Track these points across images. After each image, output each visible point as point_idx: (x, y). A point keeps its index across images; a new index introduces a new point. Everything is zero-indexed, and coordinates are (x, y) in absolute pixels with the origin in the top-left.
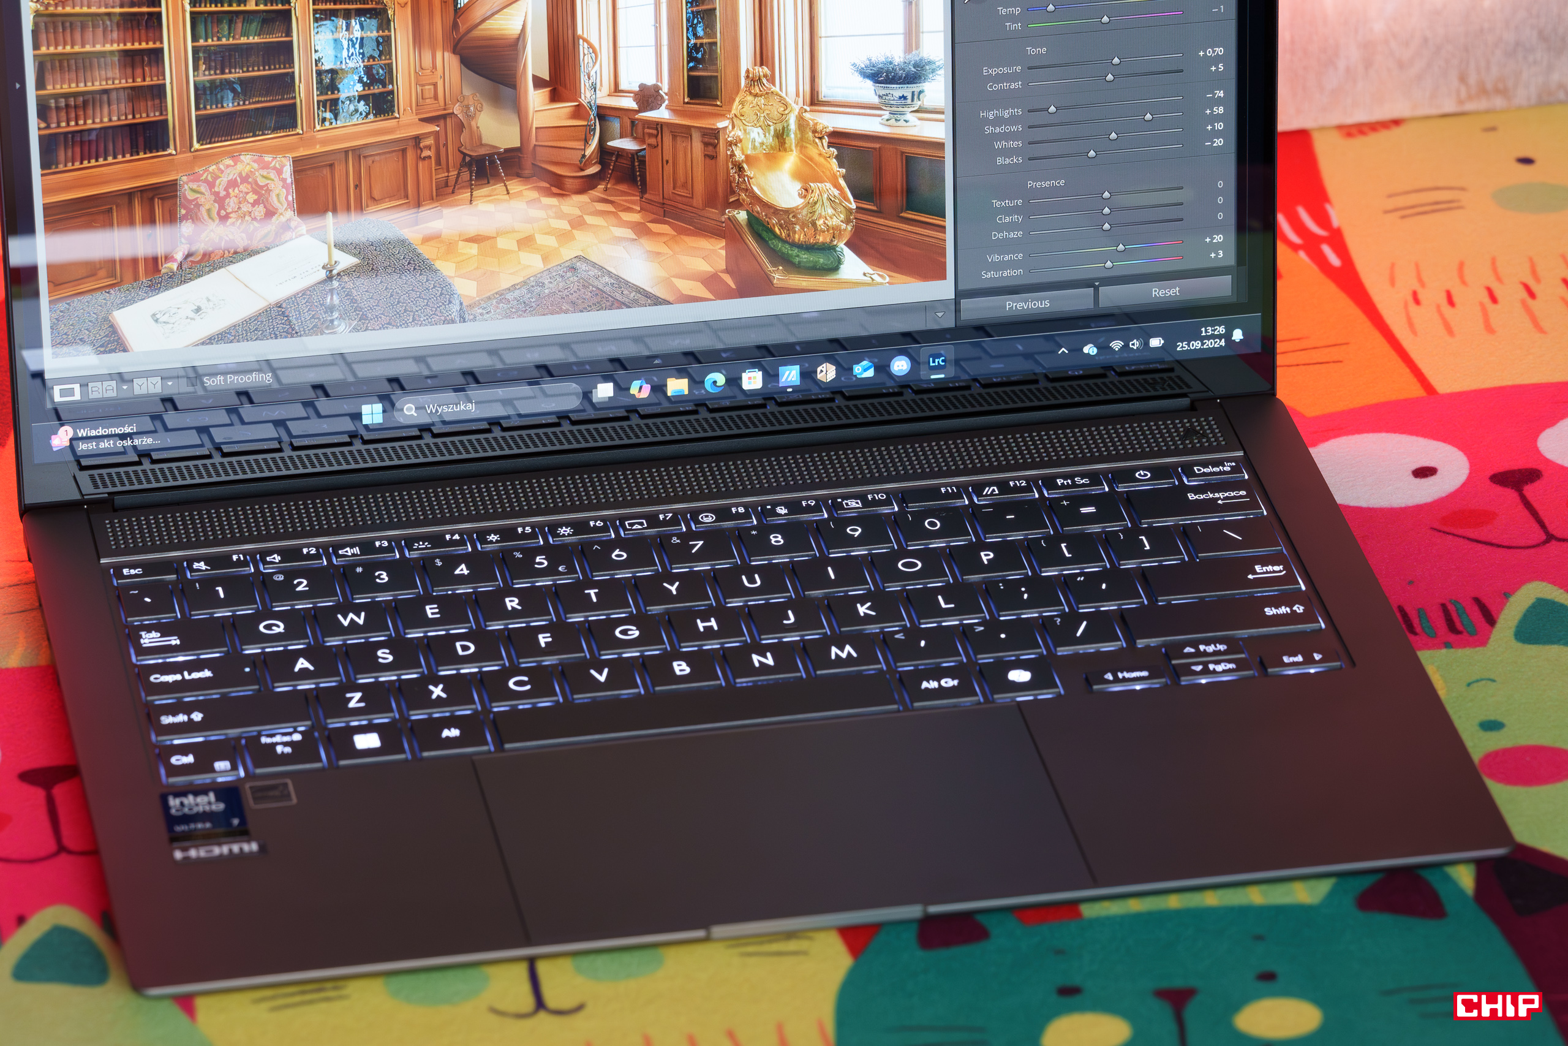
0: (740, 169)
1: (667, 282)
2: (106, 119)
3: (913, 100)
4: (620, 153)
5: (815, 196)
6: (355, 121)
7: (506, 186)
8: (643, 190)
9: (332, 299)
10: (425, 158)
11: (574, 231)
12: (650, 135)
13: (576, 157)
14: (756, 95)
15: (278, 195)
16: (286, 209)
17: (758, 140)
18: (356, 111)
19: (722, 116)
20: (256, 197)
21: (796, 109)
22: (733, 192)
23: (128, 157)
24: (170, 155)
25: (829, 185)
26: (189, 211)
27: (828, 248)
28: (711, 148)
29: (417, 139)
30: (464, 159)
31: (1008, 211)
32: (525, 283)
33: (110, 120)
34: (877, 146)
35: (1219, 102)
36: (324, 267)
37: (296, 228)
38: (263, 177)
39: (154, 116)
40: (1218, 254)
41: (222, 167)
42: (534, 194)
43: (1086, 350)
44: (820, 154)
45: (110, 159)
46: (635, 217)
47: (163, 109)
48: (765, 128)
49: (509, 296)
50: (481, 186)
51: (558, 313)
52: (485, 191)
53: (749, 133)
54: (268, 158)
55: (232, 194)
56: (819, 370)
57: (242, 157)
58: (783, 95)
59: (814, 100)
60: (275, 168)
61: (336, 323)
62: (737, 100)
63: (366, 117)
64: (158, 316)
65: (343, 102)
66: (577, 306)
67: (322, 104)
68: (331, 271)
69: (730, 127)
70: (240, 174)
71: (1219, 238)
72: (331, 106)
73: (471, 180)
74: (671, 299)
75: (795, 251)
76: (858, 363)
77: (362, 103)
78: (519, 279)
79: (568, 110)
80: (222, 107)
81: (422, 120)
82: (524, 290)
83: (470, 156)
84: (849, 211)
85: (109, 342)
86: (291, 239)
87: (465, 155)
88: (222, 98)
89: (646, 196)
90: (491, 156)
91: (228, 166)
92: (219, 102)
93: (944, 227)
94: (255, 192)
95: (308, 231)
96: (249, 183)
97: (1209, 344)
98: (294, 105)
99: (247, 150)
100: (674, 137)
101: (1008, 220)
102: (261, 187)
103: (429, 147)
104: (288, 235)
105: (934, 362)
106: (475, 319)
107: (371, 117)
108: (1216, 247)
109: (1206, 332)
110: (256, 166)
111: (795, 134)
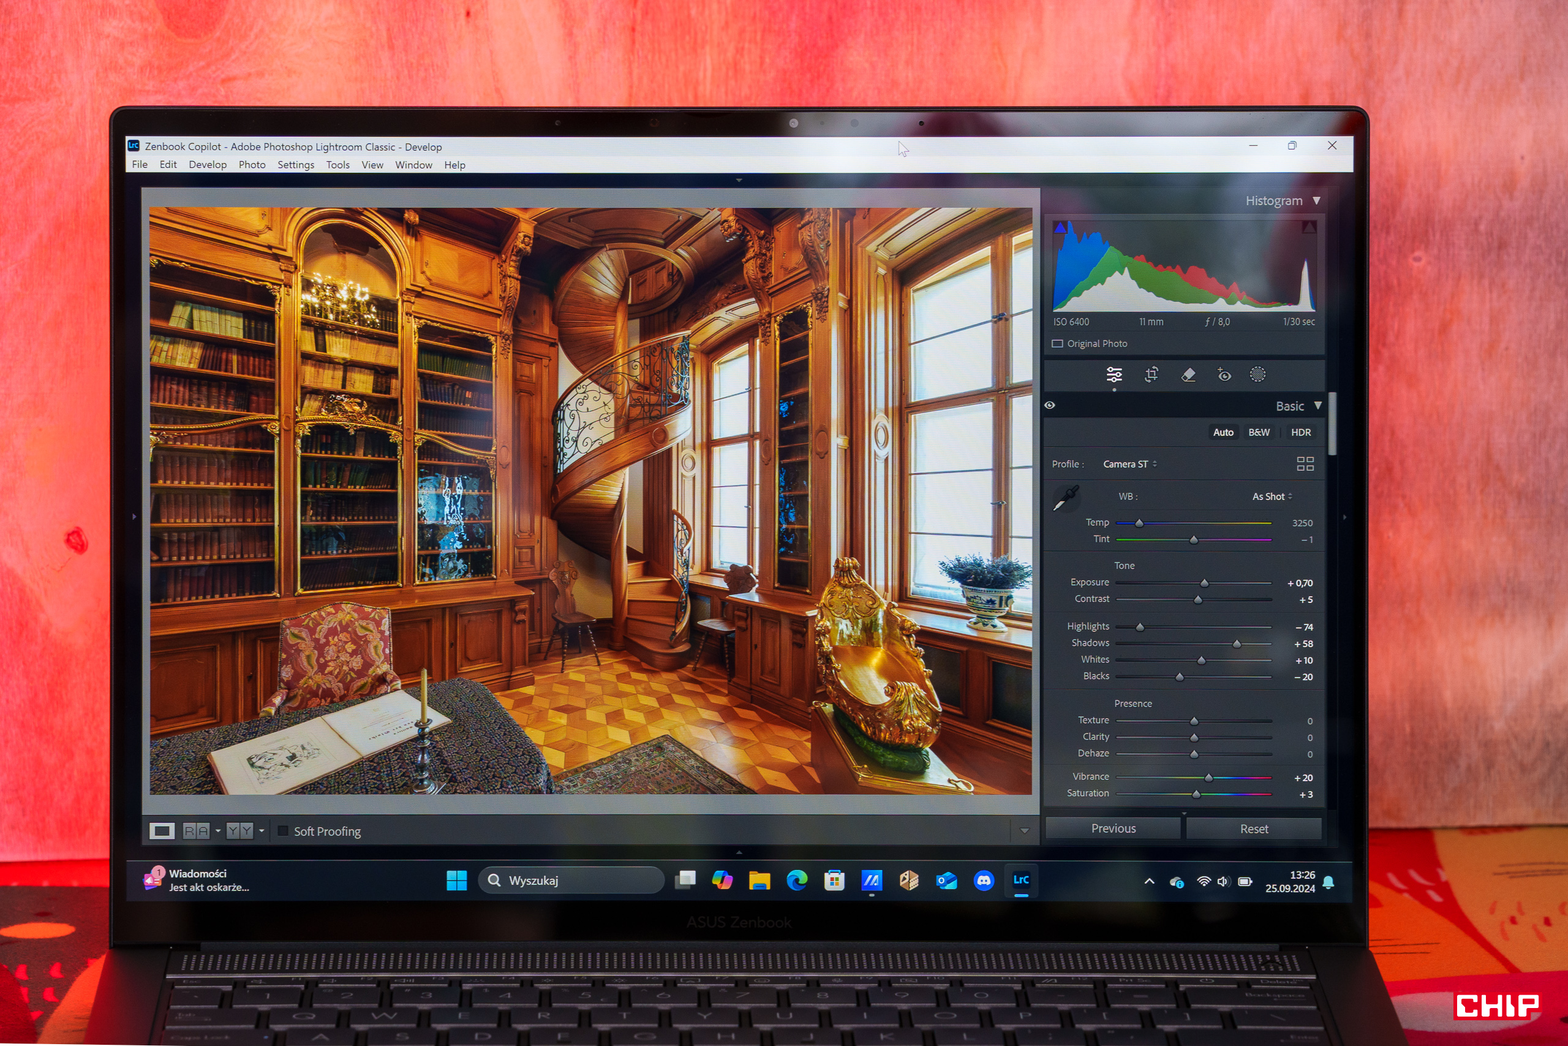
0: (828, 661)
1: (752, 770)
2: (215, 557)
3: (1001, 605)
4: (710, 632)
5: (901, 695)
6: (453, 579)
7: (597, 657)
8: (731, 674)
9: (423, 758)
10: (519, 622)
11: (662, 709)
12: (740, 618)
13: (666, 634)
14: (845, 587)
15: (376, 647)
16: (383, 662)
17: (846, 632)
18: (455, 568)
19: (811, 605)
20: (354, 647)
21: (885, 604)
22: (820, 684)
23: (234, 597)
24: (275, 597)
25: (915, 685)
26: (289, 655)
27: (914, 751)
28: (799, 636)
29: (513, 602)
30: (557, 626)
31: (1095, 729)
32: (611, 758)
33: (219, 558)
34: (964, 649)
35: (1308, 635)
36: (416, 725)
37: (392, 681)
38: (362, 627)
39: (262, 558)
40: (1308, 794)
41: (323, 614)
42: (623, 668)
43: (1173, 883)
44: (908, 653)
45: (217, 598)
46: (722, 700)
47: (270, 550)
48: (854, 621)
49: (596, 771)
50: (572, 655)
51: (643, 793)
52: (576, 660)
53: (837, 625)
54: (368, 609)
55: (332, 642)
56: (902, 876)
57: (343, 606)
58: (872, 588)
59: (903, 596)
60: (374, 619)
61: (425, 783)
62: (827, 589)
63: (465, 575)
64: (254, 760)
65: (443, 559)
66: (664, 788)
67: (423, 559)
68: (423, 729)
69: (819, 617)
70: (340, 623)
71: (1309, 778)
72: (431, 562)
73: (563, 648)
74: (756, 789)
75: (881, 751)
76: (941, 874)
77: (461, 561)
78: (606, 754)
79: (660, 585)
80: (327, 554)
81: (518, 583)
82: (611, 767)
83: (563, 623)
84: (935, 714)
85: (206, 783)
86: (386, 693)
87: (558, 622)
88: (327, 545)
89: (734, 679)
90: (584, 625)
91: (329, 614)
92: (325, 549)
93: (1030, 740)
94: (354, 642)
95: (402, 686)
96: (348, 632)
97: (1299, 889)
98: (396, 557)
99: (349, 599)
100: (764, 622)
101: (1094, 738)
102: (360, 638)
103: (523, 611)
104: (384, 688)
105: (1018, 880)
106: (561, 792)
107: (469, 575)
108: (1306, 787)
109: (1296, 876)
110: (356, 615)
111: (883, 629)
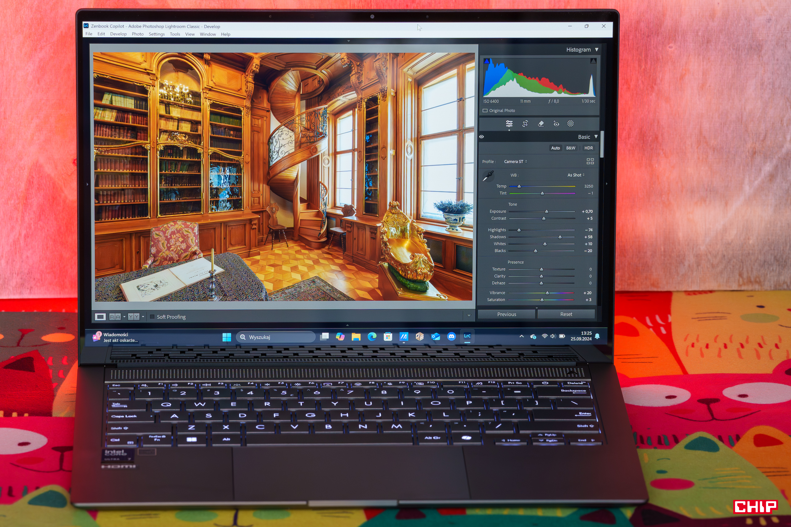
0: (386, 245)
1: (353, 291)
2: (122, 201)
3: (460, 221)
4: (335, 233)
5: (417, 259)
6: (225, 211)
7: (287, 243)
8: (345, 251)
9: (212, 286)
10: (253, 229)
11: (315, 266)
12: (348, 227)
13: (317, 234)
14: (393, 214)
15: (192, 240)
16: (195, 246)
17: (394, 233)
18: (226, 206)
19: (379, 221)
20: (183, 240)
21: (410, 221)
22: (382, 254)
23: (131, 218)
24: (148, 218)
25: (423, 255)
26: (155, 243)
27: (422, 282)
28: (373, 235)
29: (251, 220)
30: (270, 230)
31: (499, 273)
32: (293, 286)
33: (124, 202)
34: (444, 239)
35: (591, 233)
36: (209, 272)
37: (199, 254)
39: (142, 202)
40: (589, 300)
41: (169, 225)
42: (298, 248)
43: (532, 337)
44: (420, 241)
45: (123, 219)
46: (340, 262)
47: (146, 199)
48: (397, 228)
49: (286, 291)
50: (276, 243)
51: (306, 300)
52: (278, 245)
53: (390, 230)
54: (188, 223)
55: (173, 237)
56: (417, 335)
57: (178, 222)
58: (405, 214)
59: (418, 217)
60: (191, 228)
61: (213, 296)
62: (385, 215)
63: (230, 209)
64: (140, 287)
65: (221, 202)
66: (315, 298)
67: (212, 202)
68: (212, 274)
69: (382, 226)
70: (177, 229)
71: (590, 293)
72: (215, 203)
73: (272, 240)
74: (354, 298)
75: (408, 282)
76: (433, 334)
77: (229, 203)
78: (291, 284)
79: (314, 213)
80: (171, 200)
81: (253, 212)
82: (293, 289)
83: (272, 229)
84: (431, 267)
85: (119, 297)
86: (196, 259)
87: (270, 229)
88: (171, 196)
89: (346, 253)
90: (281, 230)
91: (172, 225)
92: (170, 198)
93: (472, 277)
94: (182, 237)
95: (204, 256)
96: (180, 233)
97: (585, 339)
98: (201, 201)
99: (180, 219)
100: (358, 229)
101: (499, 277)
102: (185, 235)
103: (255, 224)
104: (195, 257)
105: (466, 336)
106: (271, 300)
107: (232, 209)
108: (589, 297)
109: (584, 333)
110: (183, 226)
111: (410, 232)
